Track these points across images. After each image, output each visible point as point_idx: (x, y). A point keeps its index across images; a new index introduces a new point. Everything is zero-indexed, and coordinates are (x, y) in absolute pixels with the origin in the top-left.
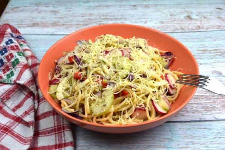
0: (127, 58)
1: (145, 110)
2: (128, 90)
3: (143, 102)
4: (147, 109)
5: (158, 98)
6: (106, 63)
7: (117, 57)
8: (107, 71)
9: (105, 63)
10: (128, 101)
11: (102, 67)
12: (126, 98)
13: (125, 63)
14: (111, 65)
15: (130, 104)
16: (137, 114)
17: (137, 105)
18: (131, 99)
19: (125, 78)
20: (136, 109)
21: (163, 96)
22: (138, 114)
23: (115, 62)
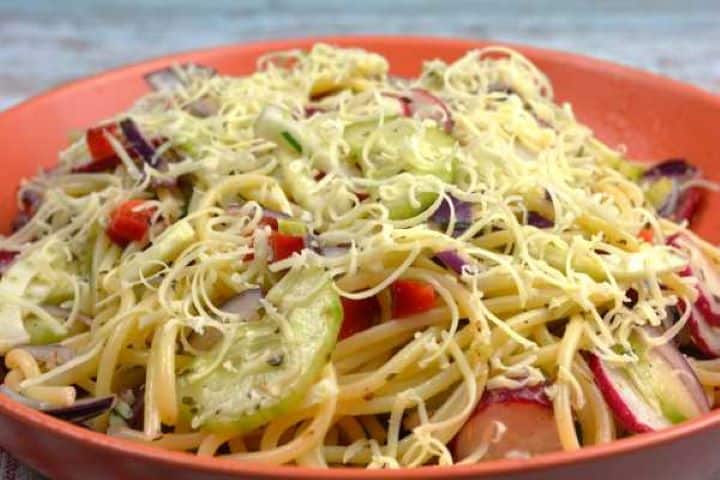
0: (431, 123)
1: (548, 405)
2: (438, 281)
3: (533, 359)
4: (559, 394)
5: (627, 345)
6: (304, 150)
7: (374, 122)
8: (307, 187)
9: (297, 148)
10: (432, 345)
11: (277, 172)
12: (424, 329)
13: (422, 145)
14: (332, 156)
15: (446, 365)
16: (495, 429)
17: (493, 373)
18: (450, 338)
19: (415, 213)
20: (486, 396)
21: (661, 341)
22: (502, 428)
23: (359, 145)
